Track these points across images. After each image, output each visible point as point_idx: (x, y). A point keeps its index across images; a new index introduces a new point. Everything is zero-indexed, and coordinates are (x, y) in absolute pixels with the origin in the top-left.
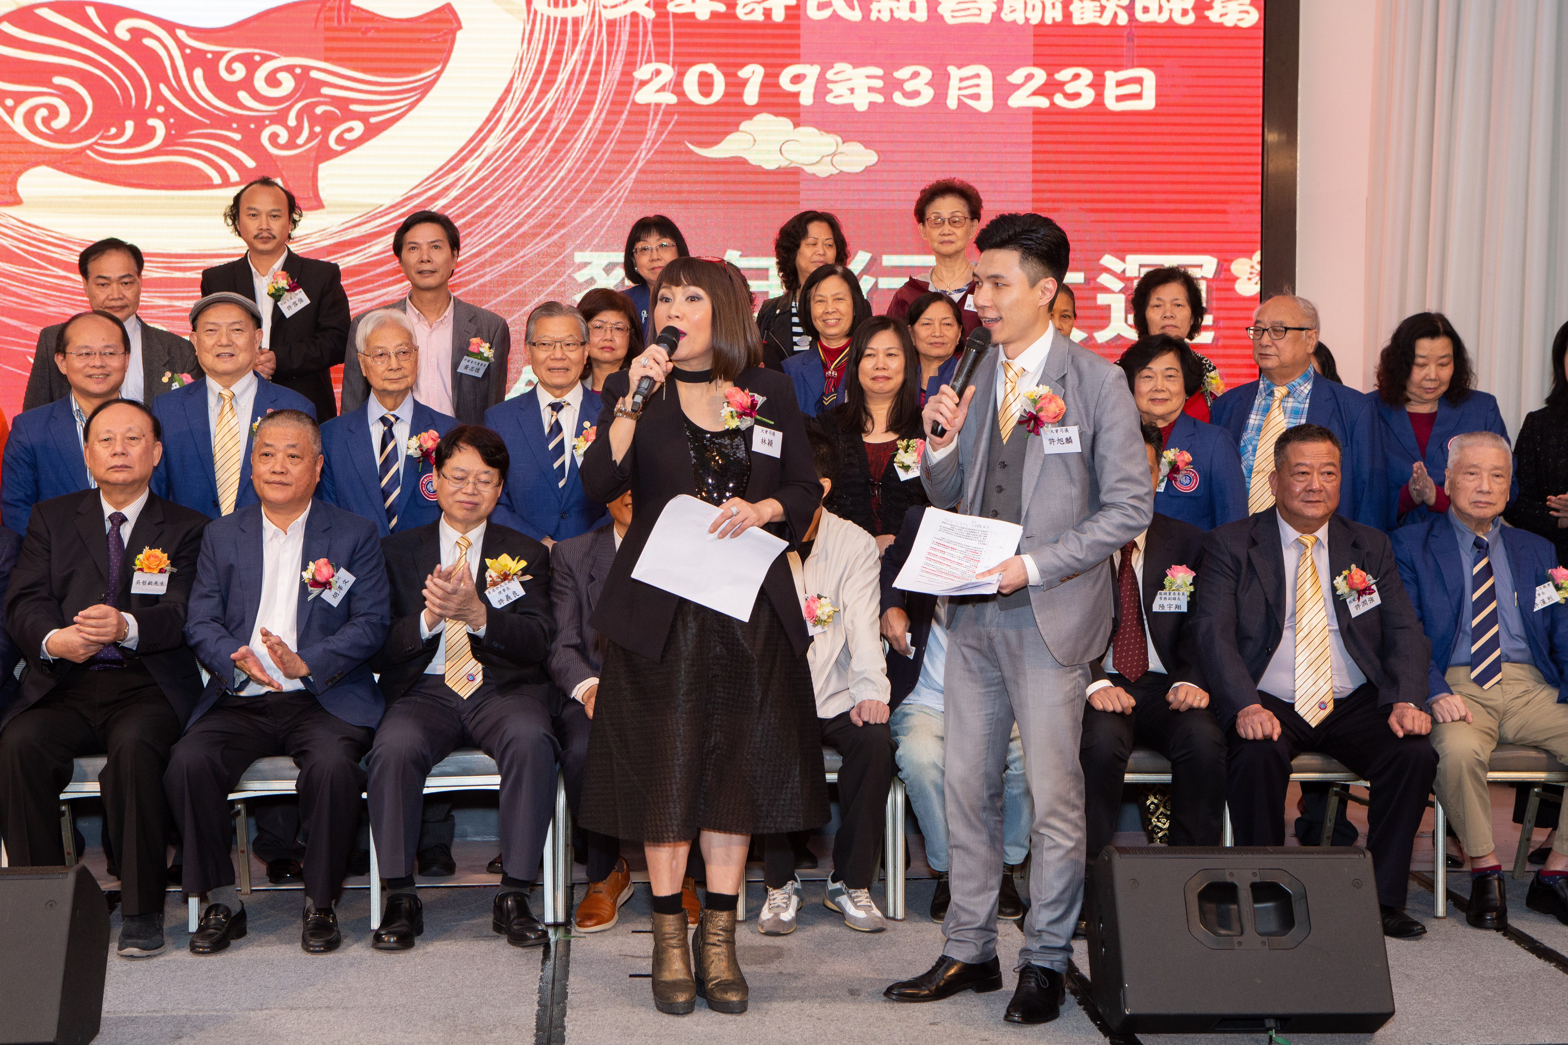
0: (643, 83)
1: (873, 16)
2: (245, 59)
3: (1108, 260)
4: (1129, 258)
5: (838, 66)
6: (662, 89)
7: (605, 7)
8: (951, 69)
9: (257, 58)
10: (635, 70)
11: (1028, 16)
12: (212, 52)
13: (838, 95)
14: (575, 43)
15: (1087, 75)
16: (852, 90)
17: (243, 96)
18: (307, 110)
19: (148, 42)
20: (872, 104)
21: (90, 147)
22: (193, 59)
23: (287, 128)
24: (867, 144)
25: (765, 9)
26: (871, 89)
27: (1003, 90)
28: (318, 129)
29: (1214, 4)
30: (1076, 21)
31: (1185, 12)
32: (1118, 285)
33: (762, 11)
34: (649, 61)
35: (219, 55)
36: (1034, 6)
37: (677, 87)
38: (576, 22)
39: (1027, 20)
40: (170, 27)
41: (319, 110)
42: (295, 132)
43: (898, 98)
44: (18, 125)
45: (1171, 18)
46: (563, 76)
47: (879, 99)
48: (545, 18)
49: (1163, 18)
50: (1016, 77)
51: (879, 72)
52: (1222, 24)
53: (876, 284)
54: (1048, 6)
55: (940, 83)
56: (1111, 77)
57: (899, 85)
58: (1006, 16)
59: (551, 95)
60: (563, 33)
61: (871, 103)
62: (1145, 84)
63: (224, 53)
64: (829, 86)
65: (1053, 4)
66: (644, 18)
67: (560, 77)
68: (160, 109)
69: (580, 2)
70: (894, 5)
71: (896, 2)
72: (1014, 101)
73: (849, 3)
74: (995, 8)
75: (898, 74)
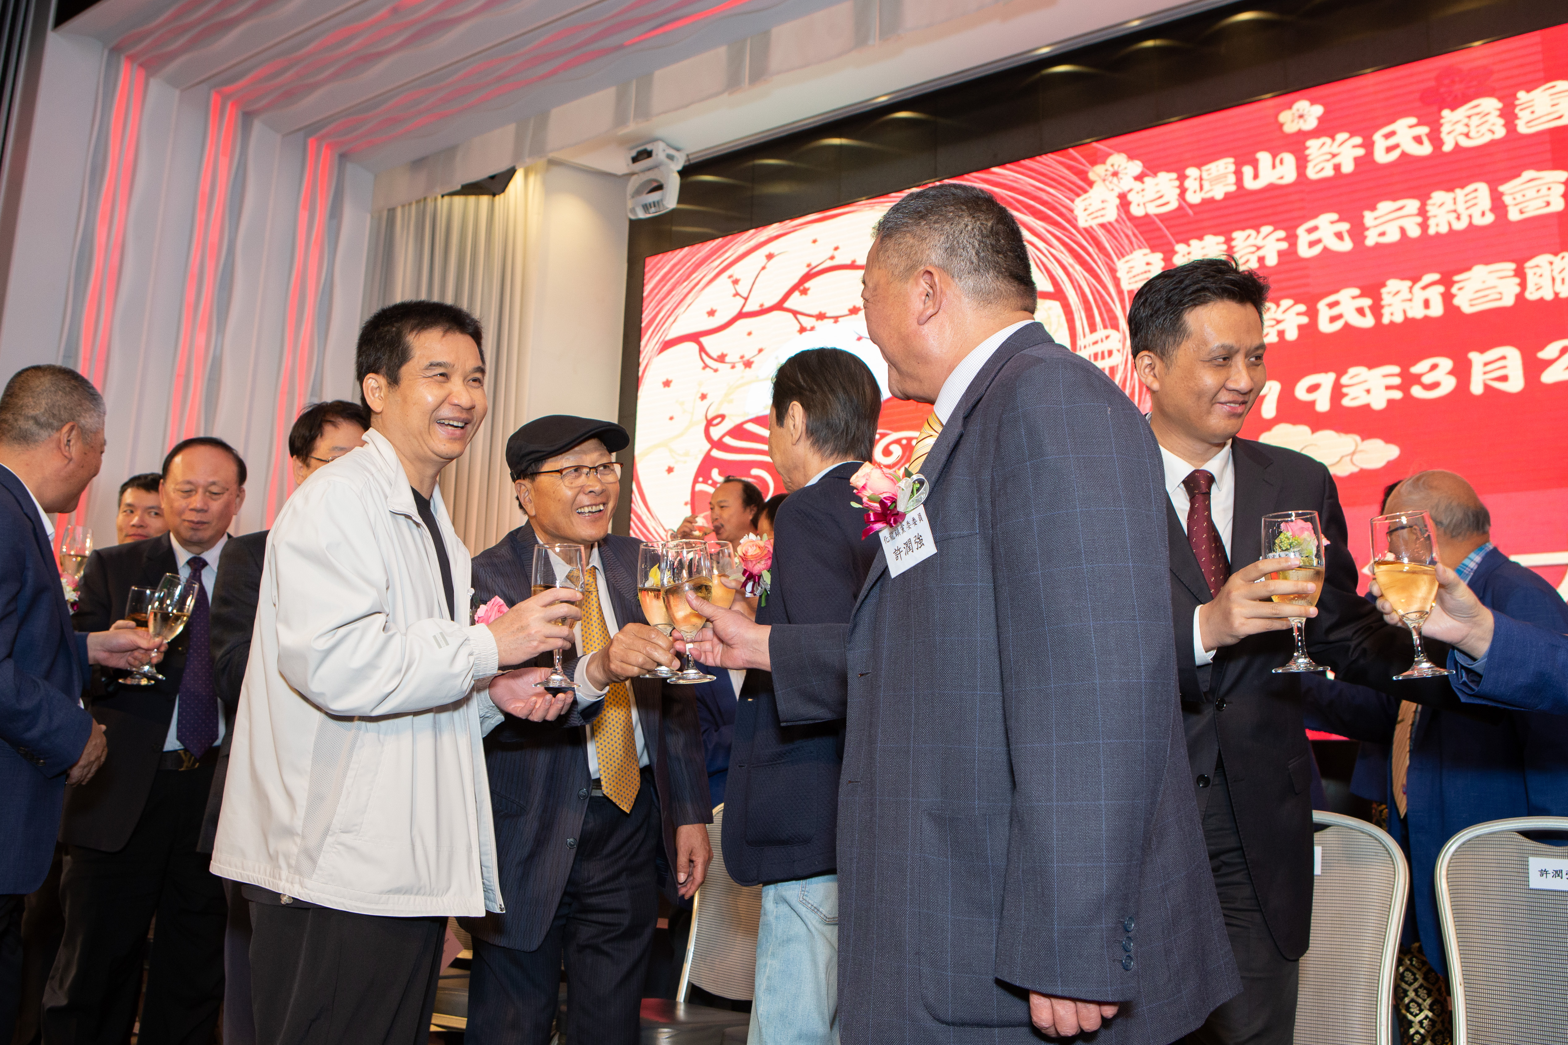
1: (1386, 320)
5: (1352, 371)
8: (1474, 356)
9: (877, 437)
11: (1557, 290)
13: (1355, 398)
16: (1368, 391)
20: (1390, 402)
24: (1388, 440)
25: (1278, 331)
26: (1388, 388)
27: (1533, 367)
33: (1275, 333)
36: (1563, 280)
38: (1112, 369)
39: (1556, 294)
43: (1417, 392)
47: (1398, 395)
50: (1549, 352)
51: (1396, 369)
55: (1462, 371)
57: (1417, 379)
58: (1532, 295)
64: (1345, 390)
69: (1115, 352)
70: (1407, 305)
71: (1408, 303)
72: (1549, 377)
73: (1361, 311)
74: (1517, 290)
75: (1416, 369)
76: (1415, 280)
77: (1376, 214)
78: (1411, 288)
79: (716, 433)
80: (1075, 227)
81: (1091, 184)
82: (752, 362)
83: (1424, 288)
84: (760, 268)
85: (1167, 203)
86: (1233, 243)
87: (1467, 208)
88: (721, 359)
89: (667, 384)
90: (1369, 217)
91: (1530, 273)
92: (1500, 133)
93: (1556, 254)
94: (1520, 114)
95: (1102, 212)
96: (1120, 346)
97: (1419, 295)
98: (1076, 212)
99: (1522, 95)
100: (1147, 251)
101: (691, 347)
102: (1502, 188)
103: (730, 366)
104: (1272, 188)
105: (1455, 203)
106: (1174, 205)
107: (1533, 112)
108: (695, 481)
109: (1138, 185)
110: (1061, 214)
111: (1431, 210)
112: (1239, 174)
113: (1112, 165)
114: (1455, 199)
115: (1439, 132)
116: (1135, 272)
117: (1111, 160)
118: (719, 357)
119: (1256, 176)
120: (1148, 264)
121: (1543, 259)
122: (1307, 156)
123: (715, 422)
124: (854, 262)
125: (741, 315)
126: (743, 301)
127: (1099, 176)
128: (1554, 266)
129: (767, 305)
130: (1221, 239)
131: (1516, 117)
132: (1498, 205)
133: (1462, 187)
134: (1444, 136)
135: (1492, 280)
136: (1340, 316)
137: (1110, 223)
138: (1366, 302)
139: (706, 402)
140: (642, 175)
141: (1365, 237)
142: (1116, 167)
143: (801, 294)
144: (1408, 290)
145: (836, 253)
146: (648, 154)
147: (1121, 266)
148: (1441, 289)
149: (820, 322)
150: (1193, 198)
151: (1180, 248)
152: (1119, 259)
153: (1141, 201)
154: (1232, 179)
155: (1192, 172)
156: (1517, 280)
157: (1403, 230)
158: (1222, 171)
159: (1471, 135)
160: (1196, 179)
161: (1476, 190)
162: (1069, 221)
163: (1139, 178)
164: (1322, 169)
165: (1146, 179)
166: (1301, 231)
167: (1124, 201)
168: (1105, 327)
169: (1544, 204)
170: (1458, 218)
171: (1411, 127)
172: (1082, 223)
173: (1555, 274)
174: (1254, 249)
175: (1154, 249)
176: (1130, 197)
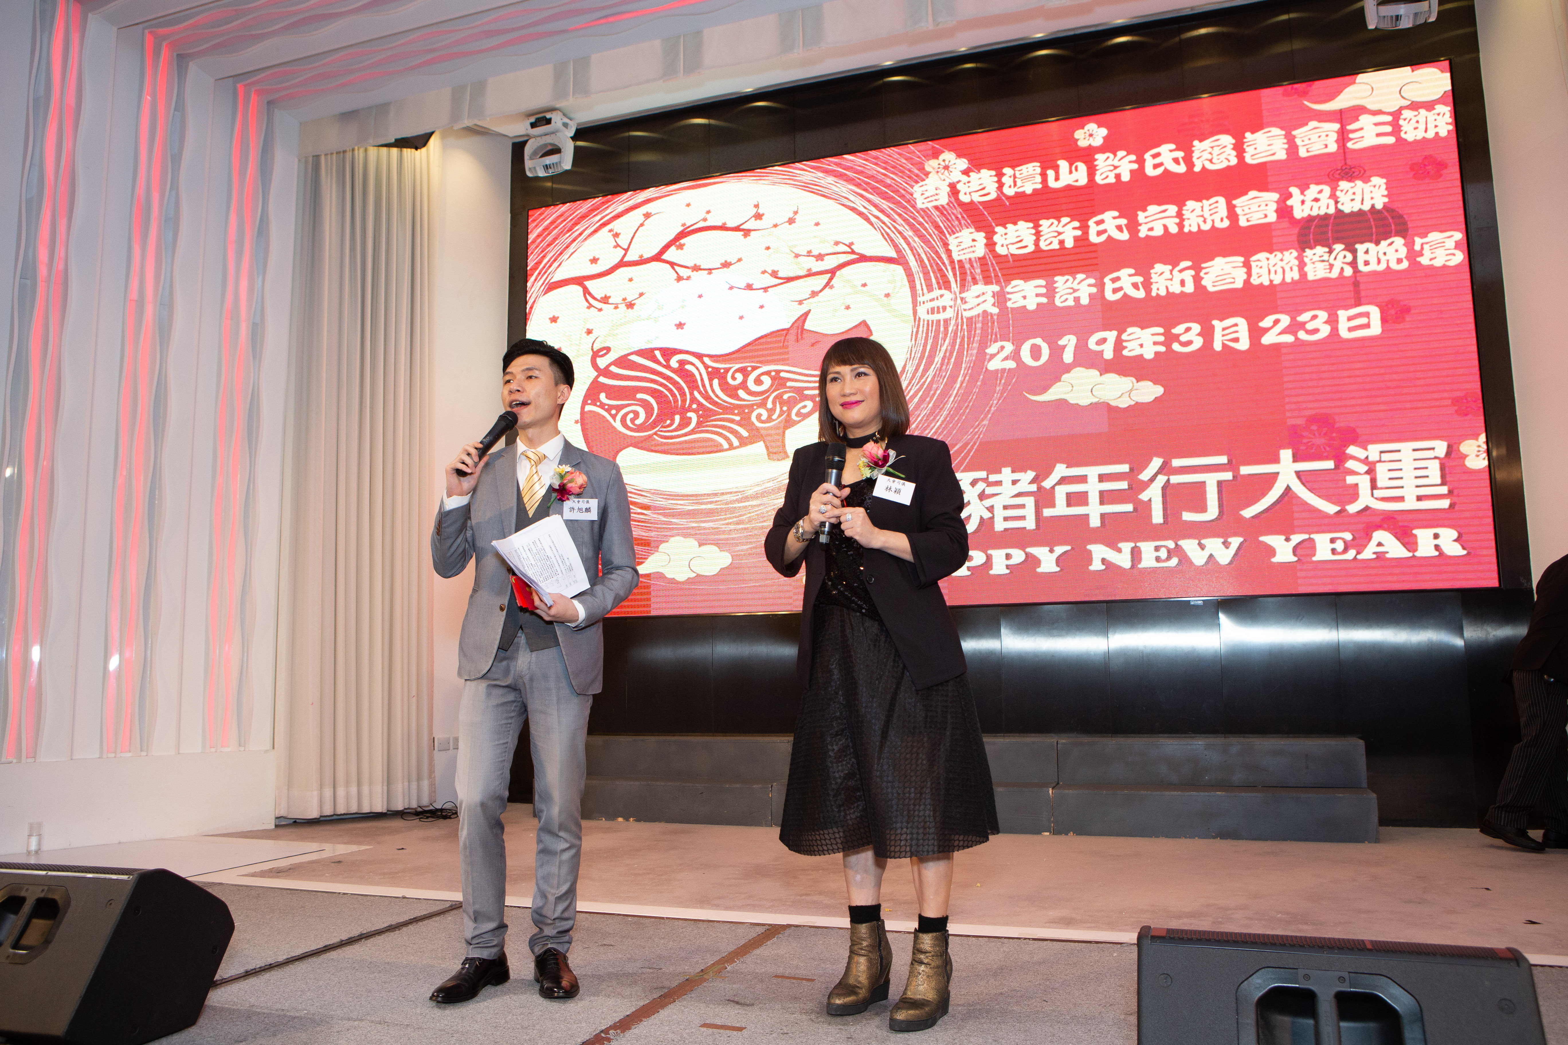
0: (993, 356)
1: (1154, 294)
2: (743, 370)
3: (1352, 450)
4: (1370, 447)
5: (1130, 330)
6: (1006, 358)
7: (965, 310)
8: (1215, 323)
9: (749, 369)
10: (986, 348)
11: (1272, 278)
12: (723, 368)
13: (1131, 350)
14: (946, 335)
15: (1323, 315)
16: (1141, 346)
17: (741, 393)
18: (779, 397)
19: (688, 367)
21: (655, 434)
22: (714, 374)
23: (767, 410)
24: (1155, 382)
25: (1075, 298)
26: (1155, 343)
27: (1256, 333)
28: (785, 408)
29: (1424, 252)
30: (1311, 277)
31: (1399, 261)
32: (1364, 468)
33: (1073, 301)
34: (996, 341)
35: (727, 370)
36: (1276, 272)
37: (1016, 356)
38: (946, 321)
39: (1271, 281)
40: (700, 356)
41: (785, 397)
42: (771, 412)
43: (1176, 347)
44: (618, 425)
45: (1388, 267)
46: (938, 359)
47: (1162, 349)
48: (926, 322)
49: (1382, 267)
50: (1267, 322)
51: (1161, 330)
52: (1432, 265)
53: (1168, 480)
54: (1287, 269)
55: (1207, 333)
56: (1343, 314)
57: (1176, 338)
58: (1255, 281)
59: (931, 373)
60: (937, 331)
61: (1156, 353)
62: (1371, 316)
63: (730, 368)
64: (1125, 344)
65: (1291, 269)
66: (992, 315)
67: (936, 360)
68: (694, 406)
69: (948, 309)
70: (1169, 283)
71: (1170, 281)
72: (1267, 340)
73: (1135, 286)
74: (1245, 276)
75: (1175, 331)
76: (1174, 265)
77: (1146, 214)
78: (1171, 271)
79: (602, 363)
80: (914, 207)
81: (927, 174)
82: (634, 304)
83: (1181, 271)
84: (638, 225)
85: (988, 194)
86: (1040, 229)
87: (1211, 215)
88: (605, 300)
89: (554, 320)
90: (1141, 216)
91: (1253, 264)
92: (1234, 161)
93: (1271, 253)
94: (1247, 149)
95: (936, 197)
96: (952, 303)
97: (1178, 276)
98: (914, 196)
99: (1248, 135)
100: (973, 230)
101: (577, 290)
102: (1234, 202)
103: (613, 306)
104: (1069, 188)
105: (1202, 210)
106: (993, 196)
107: (1256, 149)
108: (584, 403)
109: (964, 178)
110: (902, 196)
111: (1186, 213)
112: (1044, 175)
113: (944, 161)
114: (1202, 207)
115: (1192, 157)
116: (963, 246)
117: (942, 157)
118: (602, 298)
119: (1057, 179)
120: (974, 240)
121: (1262, 256)
122: (1097, 165)
123: (601, 353)
124: (725, 224)
125: (622, 264)
126: (623, 252)
127: (934, 168)
128: (1270, 261)
129: (646, 256)
130: (1031, 225)
131: (1244, 151)
132: (1232, 215)
133: (1208, 199)
134: (1194, 159)
135: (1228, 268)
136: (1121, 289)
137: (943, 206)
138: (1139, 279)
139: (592, 337)
140: (539, 139)
141: (1139, 231)
142: (947, 163)
143: (677, 249)
144: (1169, 272)
145: (708, 216)
146: (548, 121)
147: (952, 241)
148: (1192, 272)
149: (695, 272)
150: (1009, 191)
151: (999, 229)
152: (951, 235)
153: (968, 191)
154: (1039, 179)
155: (1007, 171)
156: (1245, 270)
157: (1165, 227)
158: (1031, 172)
159: (1214, 161)
160: (1010, 177)
161: (1217, 202)
162: (908, 201)
163: (966, 172)
164: (1107, 177)
165: (971, 174)
166: (1091, 223)
167: (954, 189)
168: (940, 288)
169: (1263, 216)
170: (1205, 221)
171: (1171, 151)
172: (920, 205)
173: (1271, 267)
174: (1056, 234)
175: (978, 229)
176: (959, 186)
